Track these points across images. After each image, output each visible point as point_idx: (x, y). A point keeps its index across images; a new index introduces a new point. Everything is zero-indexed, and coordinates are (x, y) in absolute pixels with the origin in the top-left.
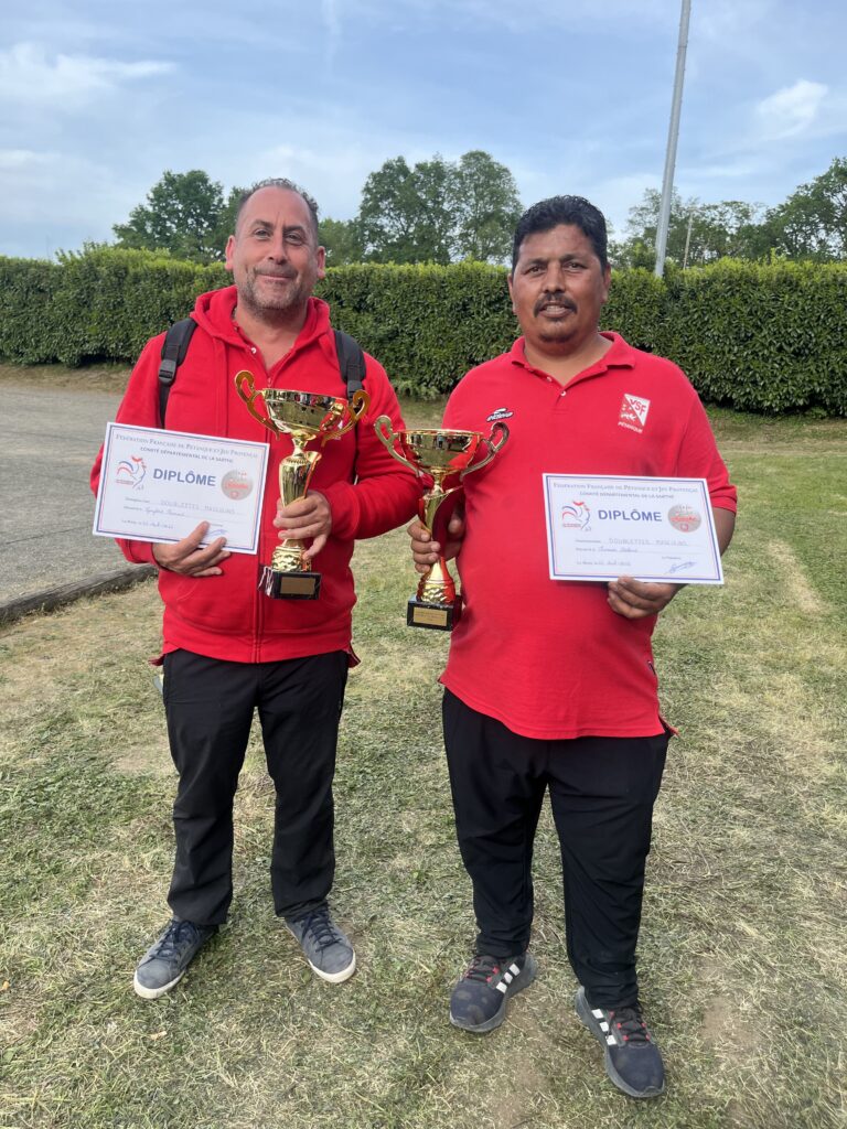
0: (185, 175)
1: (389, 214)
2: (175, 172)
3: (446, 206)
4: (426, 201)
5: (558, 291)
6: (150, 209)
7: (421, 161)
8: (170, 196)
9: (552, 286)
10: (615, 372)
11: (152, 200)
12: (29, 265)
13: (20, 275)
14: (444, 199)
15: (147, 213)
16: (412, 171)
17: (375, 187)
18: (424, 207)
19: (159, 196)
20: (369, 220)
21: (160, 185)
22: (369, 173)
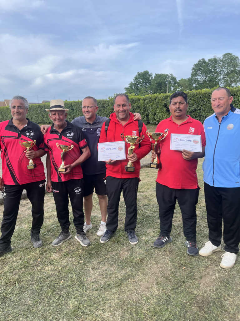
0: (143, 72)
1: (200, 75)
2: (140, 72)
3: (218, 70)
4: (211, 69)
5: (179, 108)
6: (134, 82)
7: (210, 58)
8: (139, 78)
9: (177, 107)
10: (188, 123)
11: (134, 80)
12: (102, 101)
13: (100, 103)
14: (217, 68)
15: (133, 84)
16: (207, 62)
17: (195, 68)
18: (211, 72)
19: (136, 78)
20: (193, 78)
21: (136, 76)
22: (194, 64)
